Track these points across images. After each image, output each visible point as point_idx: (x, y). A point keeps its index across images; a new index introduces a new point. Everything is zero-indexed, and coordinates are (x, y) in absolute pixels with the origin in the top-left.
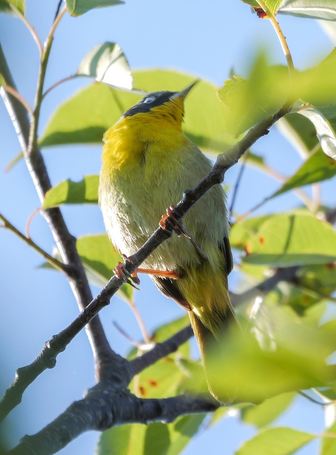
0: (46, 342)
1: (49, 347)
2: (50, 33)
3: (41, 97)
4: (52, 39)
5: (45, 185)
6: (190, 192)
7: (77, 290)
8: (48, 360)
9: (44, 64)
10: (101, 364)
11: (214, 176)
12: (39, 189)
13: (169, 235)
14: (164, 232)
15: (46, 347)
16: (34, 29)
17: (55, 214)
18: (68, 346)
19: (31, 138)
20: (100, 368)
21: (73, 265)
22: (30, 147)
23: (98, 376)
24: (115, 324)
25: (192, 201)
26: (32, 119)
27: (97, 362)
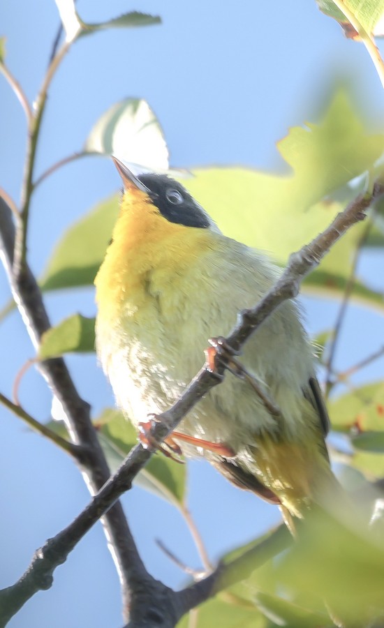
0: (37, 550)
1: (41, 556)
2: (41, 88)
3: (30, 188)
4: (45, 97)
5: (41, 324)
6: (249, 311)
7: (94, 485)
8: (40, 577)
9: (35, 138)
10: (132, 595)
11: (285, 286)
12: (32, 332)
13: (219, 380)
14: (212, 375)
15: (38, 557)
16: (18, 84)
17: (57, 369)
18: (70, 555)
19: (18, 253)
20: (130, 600)
21: (87, 446)
22: (17, 266)
23: (128, 613)
24: (159, 543)
25: (253, 326)
26: (18, 223)
27: (125, 594)
